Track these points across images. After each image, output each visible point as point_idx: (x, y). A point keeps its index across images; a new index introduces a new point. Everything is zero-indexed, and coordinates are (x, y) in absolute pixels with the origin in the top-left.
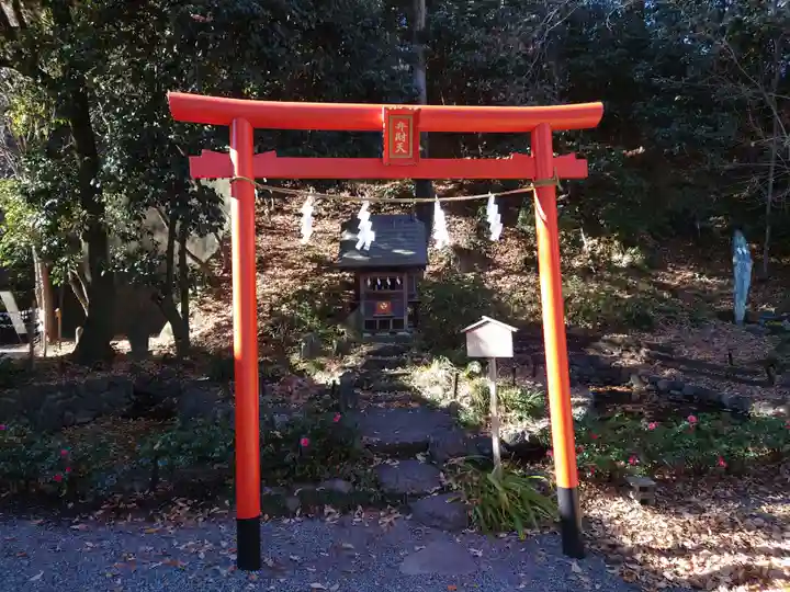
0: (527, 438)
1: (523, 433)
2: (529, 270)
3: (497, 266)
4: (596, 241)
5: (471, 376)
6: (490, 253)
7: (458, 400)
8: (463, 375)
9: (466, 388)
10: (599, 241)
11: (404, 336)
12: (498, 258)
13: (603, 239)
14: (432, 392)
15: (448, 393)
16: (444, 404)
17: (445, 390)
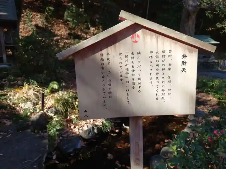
0: (96, 131)
1: (93, 128)
2: (71, 38)
3: (57, 35)
4: (94, 29)
5: (53, 91)
6: (53, 30)
7: (45, 110)
8: (47, 91)
9: (50, 102)
10: (95, 29)
11: (5, 68)
12: (56, 32)
13: (97, 28)
14: (25, 107)
15: (38, 106)
16: (34, 117)
17: (35, 104)
